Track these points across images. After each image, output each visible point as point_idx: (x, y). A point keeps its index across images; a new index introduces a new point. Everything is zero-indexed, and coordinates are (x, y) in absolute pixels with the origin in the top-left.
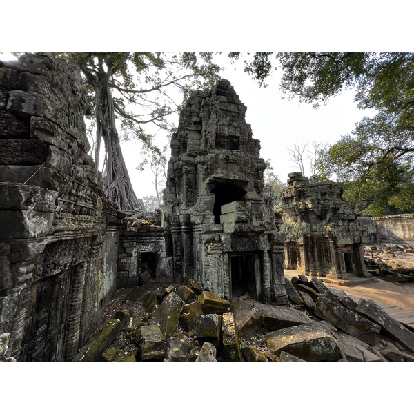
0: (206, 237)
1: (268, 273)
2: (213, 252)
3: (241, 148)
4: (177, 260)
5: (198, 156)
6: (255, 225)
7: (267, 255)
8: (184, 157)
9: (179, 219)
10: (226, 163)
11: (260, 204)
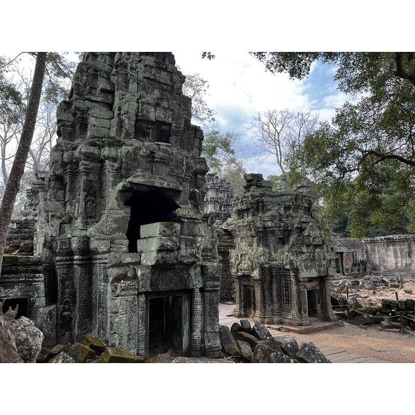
0: (114, 272)
1: (198, 318)
2: (124, 293)
3: (173, 141)
4: (64, 310)
5: (107, 148)
6: (184, 254)
7: (199, 294)
8: (83, 148)
9: (70, 244)
10: (150, 162)
11: (196, 224)
